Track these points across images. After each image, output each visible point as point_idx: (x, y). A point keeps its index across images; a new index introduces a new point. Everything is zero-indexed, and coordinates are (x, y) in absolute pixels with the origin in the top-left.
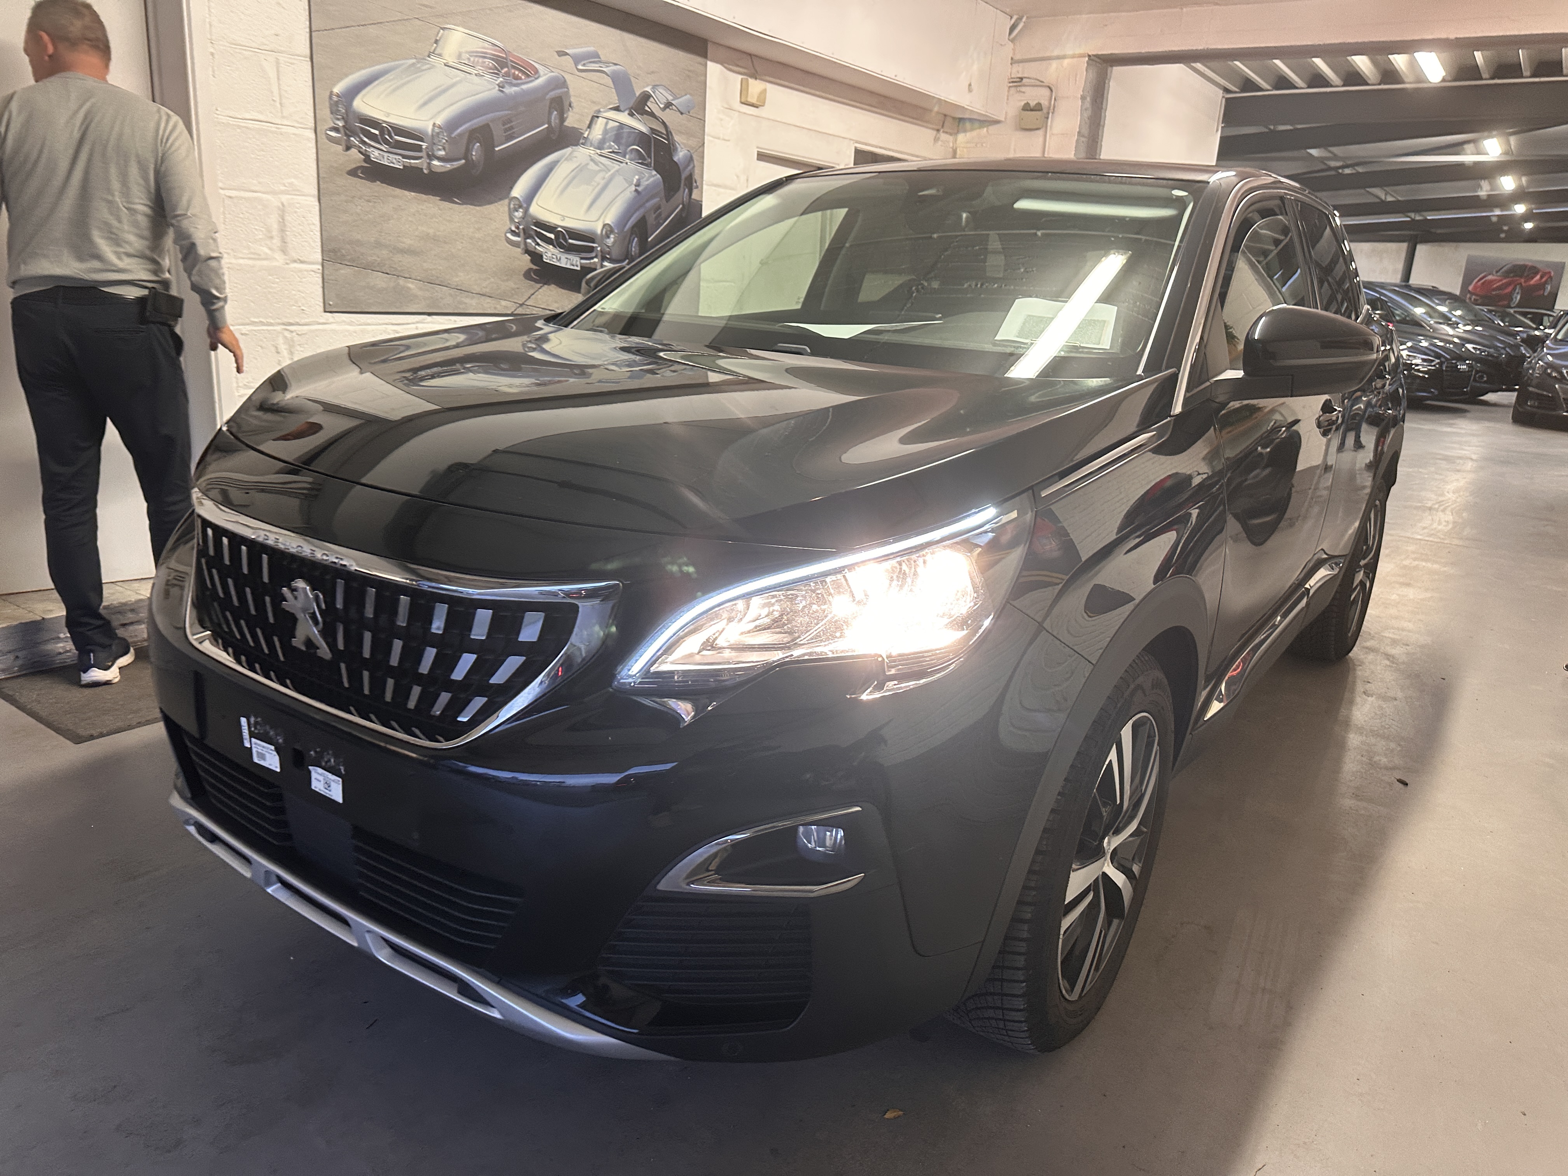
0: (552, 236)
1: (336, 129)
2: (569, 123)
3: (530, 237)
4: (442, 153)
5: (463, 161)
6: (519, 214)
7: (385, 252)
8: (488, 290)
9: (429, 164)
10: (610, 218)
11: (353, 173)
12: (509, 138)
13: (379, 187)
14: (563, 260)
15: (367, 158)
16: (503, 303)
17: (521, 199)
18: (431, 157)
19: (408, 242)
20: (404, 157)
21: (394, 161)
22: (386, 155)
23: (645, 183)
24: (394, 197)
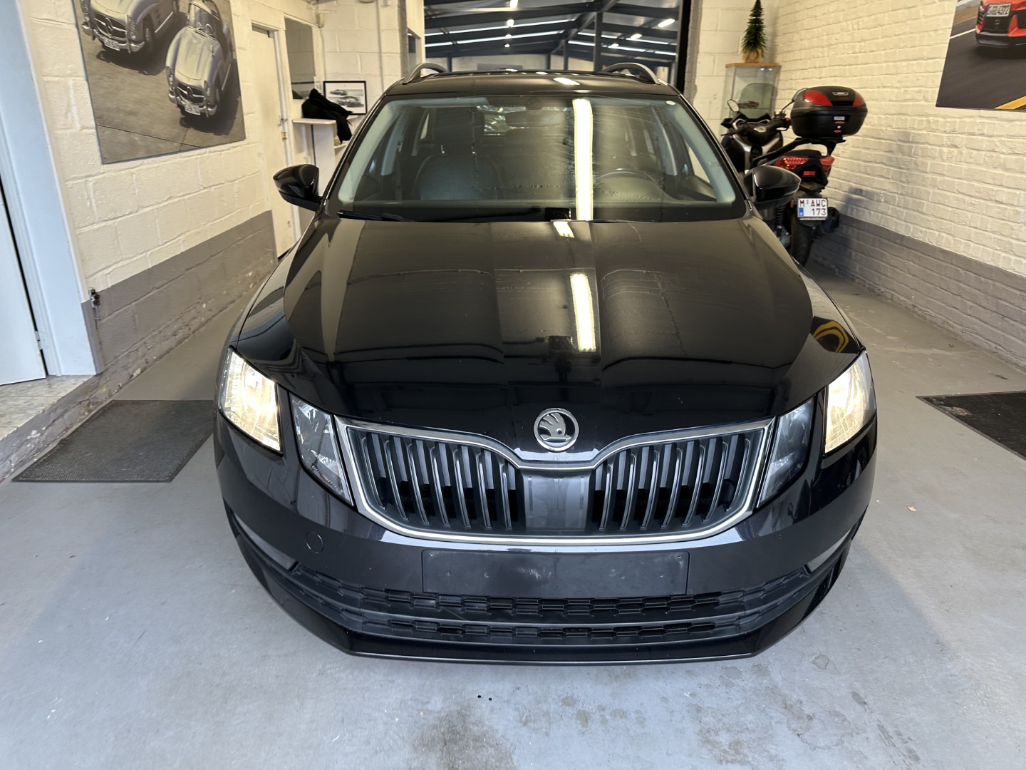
0: (186, 92)
1: (86, 24)
2: (181, 10)
3: (177, 95)
4: (134, 37)
5: (143, 43)
6: (171, 79)
7: (121, 115)
8: (167, 136)
9: (130, 46)
10: (206, 78)
11: (98, 57)
12: (160, 23)
13: (112, 66)
14: (193, 109)
15: (104, 46)
16: (175, 144)
17: (171, 67)
18: (131, 41)
19: (130, 106)
20: (120, 42)
21: (114, 45)
22: (111, 41)
23: (215, 50)
24: (120, 73)
